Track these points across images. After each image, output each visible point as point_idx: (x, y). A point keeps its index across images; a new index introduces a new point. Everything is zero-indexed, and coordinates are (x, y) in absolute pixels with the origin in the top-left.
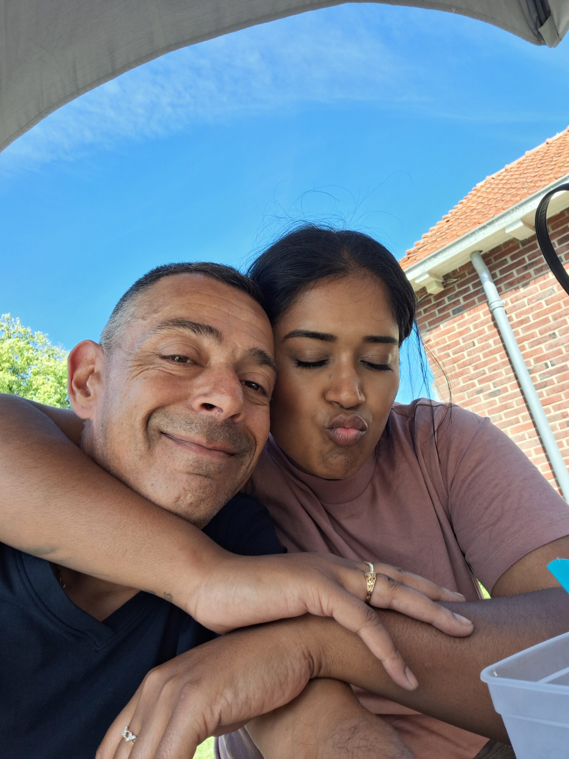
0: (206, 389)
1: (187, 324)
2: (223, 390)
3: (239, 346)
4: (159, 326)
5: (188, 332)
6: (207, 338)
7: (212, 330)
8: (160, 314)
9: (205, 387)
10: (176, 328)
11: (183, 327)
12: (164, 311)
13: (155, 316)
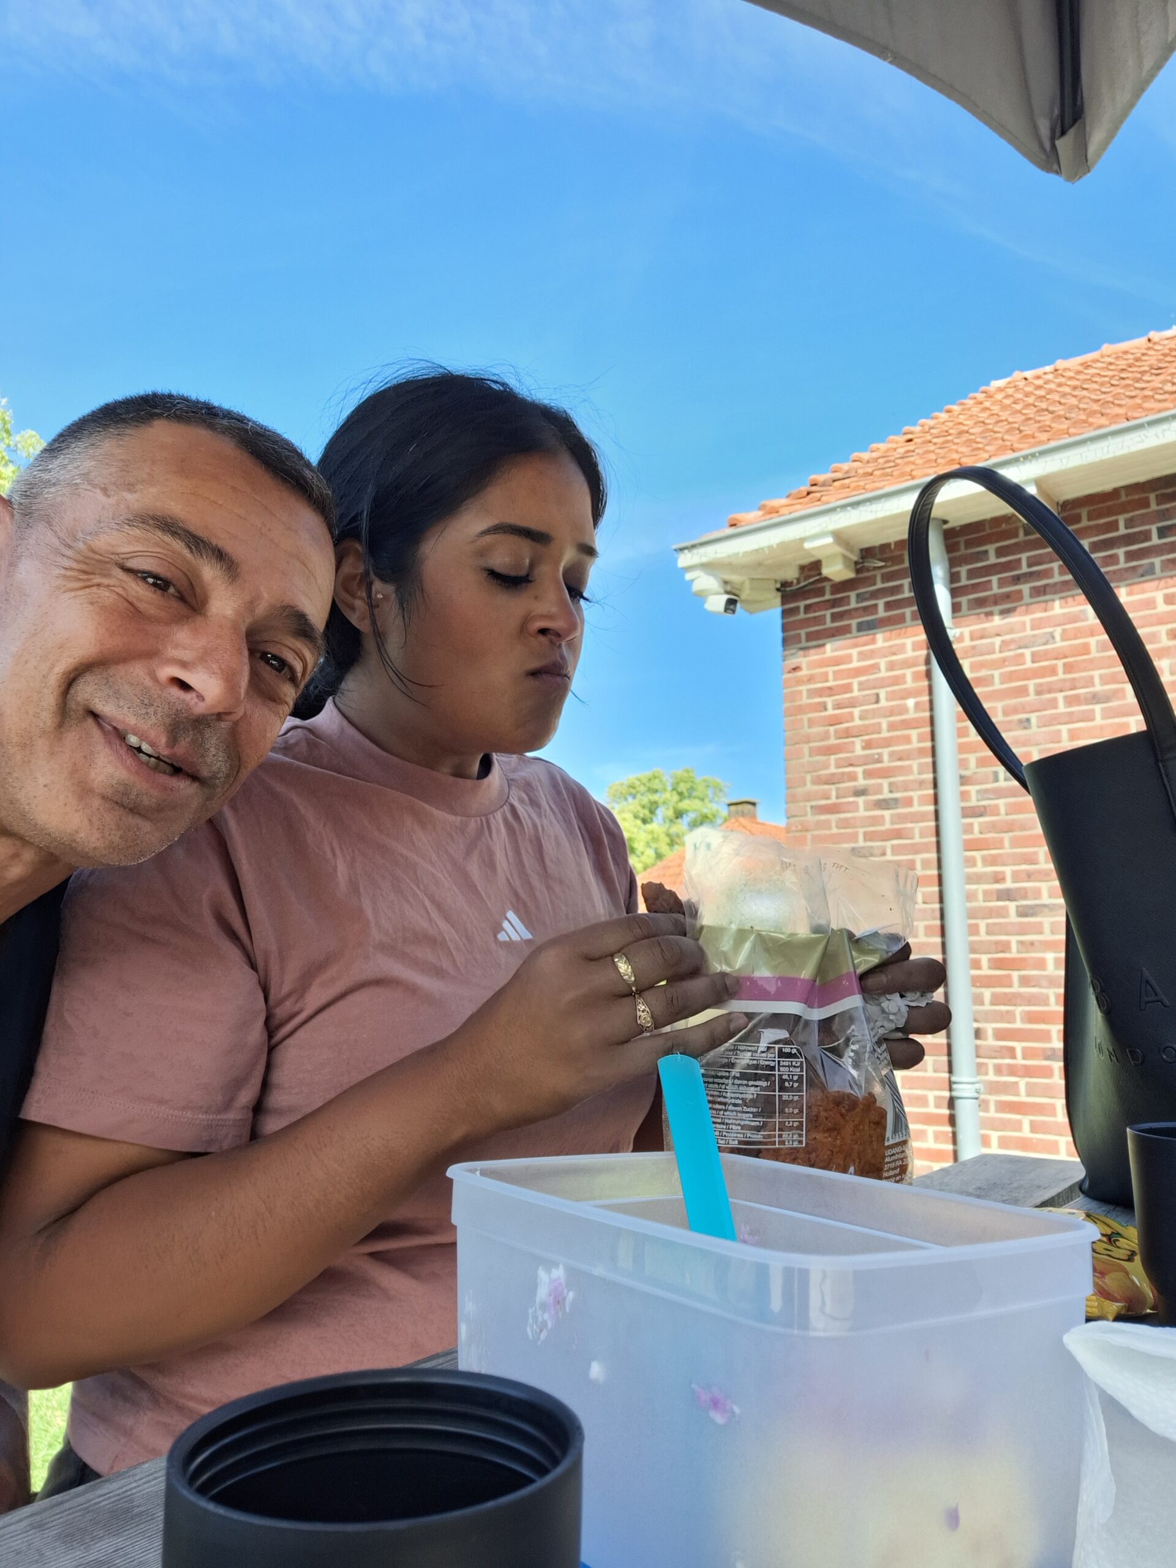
0: (187, 655)
1: (180, 532)
2: (215, 666)
3: (265, 595)
4: (129, 520)
5: (178, 545)
6: (210, 566)
7: (222, 555)
8: (136, 496)
9: (187, 651)
10: (159, 533)
11: (172, 535)
12: (145, 492)
13: (129, 496)
